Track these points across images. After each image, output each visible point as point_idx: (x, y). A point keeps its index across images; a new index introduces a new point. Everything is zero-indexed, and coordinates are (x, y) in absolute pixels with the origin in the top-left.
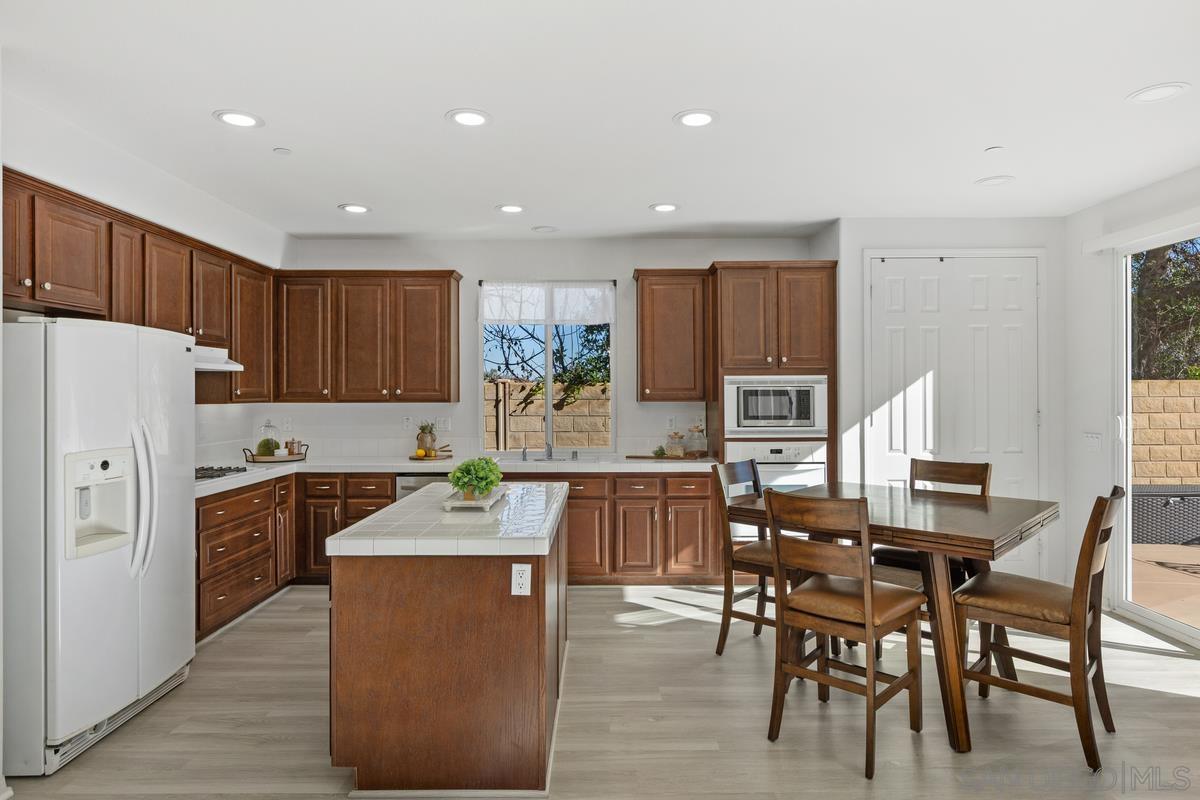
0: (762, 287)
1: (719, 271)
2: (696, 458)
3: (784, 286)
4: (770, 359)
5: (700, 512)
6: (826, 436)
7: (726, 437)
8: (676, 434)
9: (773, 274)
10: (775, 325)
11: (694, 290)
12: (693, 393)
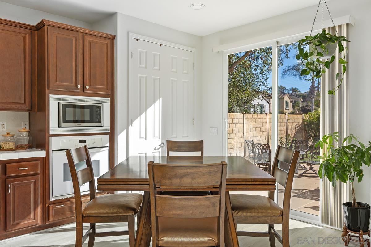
0: (74, 42)
1: (46, 27)
2: (26, 149)
3: (87, 44)
4: (79, 86)
5: (32, 185)
6: (109, 132)
7: (51, 133)
8: (8, 134)
9: (81, 35)
10: (81, 66)
11: (25, 38)
12: (23, 107)
